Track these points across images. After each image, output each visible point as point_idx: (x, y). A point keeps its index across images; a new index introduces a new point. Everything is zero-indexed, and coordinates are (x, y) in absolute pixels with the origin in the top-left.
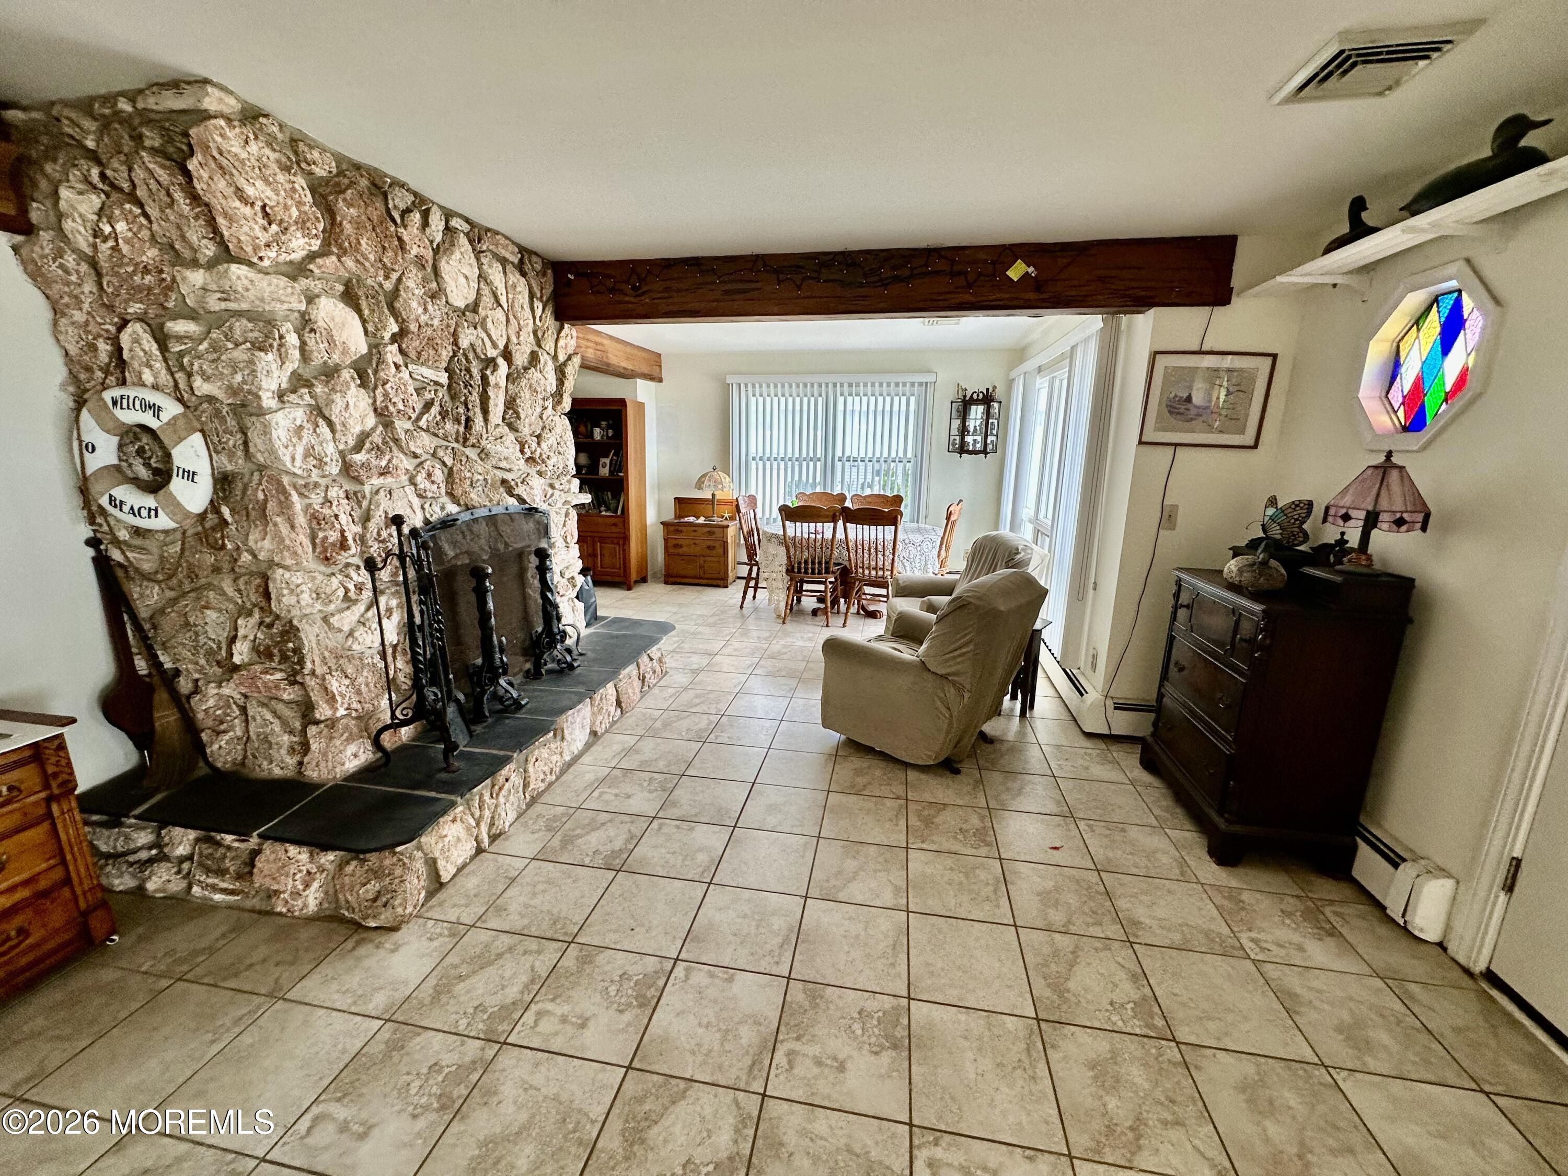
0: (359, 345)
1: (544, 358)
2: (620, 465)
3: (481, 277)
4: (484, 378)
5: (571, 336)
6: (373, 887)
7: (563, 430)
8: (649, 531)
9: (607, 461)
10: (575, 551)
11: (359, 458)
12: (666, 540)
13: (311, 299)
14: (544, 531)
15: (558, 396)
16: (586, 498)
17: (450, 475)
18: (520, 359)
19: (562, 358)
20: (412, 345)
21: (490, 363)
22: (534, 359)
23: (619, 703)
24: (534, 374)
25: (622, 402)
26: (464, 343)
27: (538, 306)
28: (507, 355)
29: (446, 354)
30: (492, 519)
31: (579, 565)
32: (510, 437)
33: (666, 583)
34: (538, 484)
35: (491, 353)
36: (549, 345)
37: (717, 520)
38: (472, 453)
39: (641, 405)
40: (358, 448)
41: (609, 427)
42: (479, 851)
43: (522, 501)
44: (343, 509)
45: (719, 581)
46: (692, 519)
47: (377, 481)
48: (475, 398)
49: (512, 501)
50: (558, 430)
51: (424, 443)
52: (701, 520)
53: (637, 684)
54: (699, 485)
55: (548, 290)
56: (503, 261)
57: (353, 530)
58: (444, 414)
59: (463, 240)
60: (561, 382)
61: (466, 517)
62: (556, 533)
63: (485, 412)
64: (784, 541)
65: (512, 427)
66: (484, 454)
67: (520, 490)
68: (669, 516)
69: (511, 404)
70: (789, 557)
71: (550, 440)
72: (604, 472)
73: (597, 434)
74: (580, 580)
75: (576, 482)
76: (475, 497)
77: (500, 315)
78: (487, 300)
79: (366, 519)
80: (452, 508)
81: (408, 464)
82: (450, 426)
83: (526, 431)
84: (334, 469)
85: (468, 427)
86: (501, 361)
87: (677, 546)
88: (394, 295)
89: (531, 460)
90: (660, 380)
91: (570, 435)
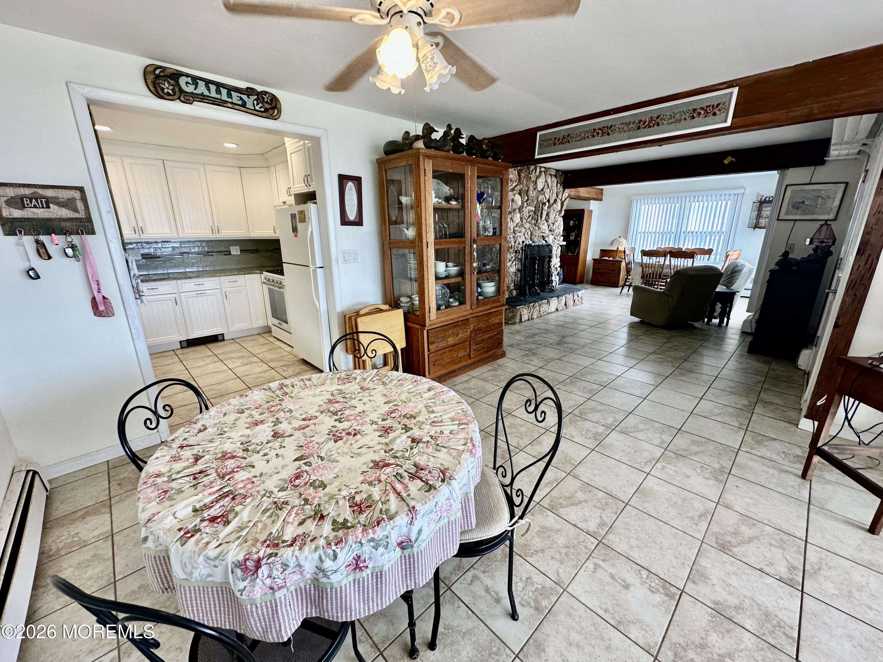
0: (519, 203)
1: (558, 200)
2: (579, 235)
3: (546, 181)
4: (542, 208)
5: (567, 192)
6: (512, 314)
7: (560, 221)
8: (587, 262)
9: (574, 234)
10: (559, 259)
11: (516, 229)
12: (594, 266)
13: (514, 195)
14: (551, 251)
15: (561, 210)
16: (565, 243)
17: (531, 233)
18: (552, 201)
19: (563, 200)
20: (529, 201)
21: (544, 204)
22: (555, 201)
23: (565, 305)
24: (555, 205)
25: (583, 211)
26: (539, 200)
27: (559, 185)
28: (549, 201)
29: (535, 203)
30: (538, 246)
31: (559, 264)
32: (546, 224)
33: (591, 284)
34: (551, 237)
35: (545, 201)
36: (560, 197)
37: (618, 259)
38: (536, 228)
39: (591, 211)
40: (516, 226)
41: (576, 220)
42: (529, 320)
43: (546, 242)
44: (512, 239)
45: (615, 285)
46: (607, 258)
47: (518, 234)
48: (539, 214)
49: (544, 242)
50: (559, 222)
51: (527, 225)
52: (611, 259)
53: (572, 302)
54: (612, 244)
55: (562, 180)
56: (551, 175)
57: (513, 244)
58: (532, 218)
59: (543, 173)
60: (562, 207)
61: (533, 244)
62: (554, 252)
63: (541, 217)
64: (642, 265)
65: (547, 221)
66: (539, 228)
67: (547, 239)
68: (597, 257)
69: (548, 214)
70: (643, 271)
71: (557, 224)
72: (572, 238)
73: (571, 223)
74: (559, 269)
75: (562, 238)
76: (536, 239)
77: (548, 190)
78: (546, 187)
79: (515, 242)
80: (531, 242)
81: (524, 230)
82: (533, 221)
83: (550, 222)
84: (512, 231)
85: (537, 221)
86: (547, 203)
87: (599, 269)
88: (528, 191)
89: (550, 230)
90: (601, 200)
91: (562, 223)
